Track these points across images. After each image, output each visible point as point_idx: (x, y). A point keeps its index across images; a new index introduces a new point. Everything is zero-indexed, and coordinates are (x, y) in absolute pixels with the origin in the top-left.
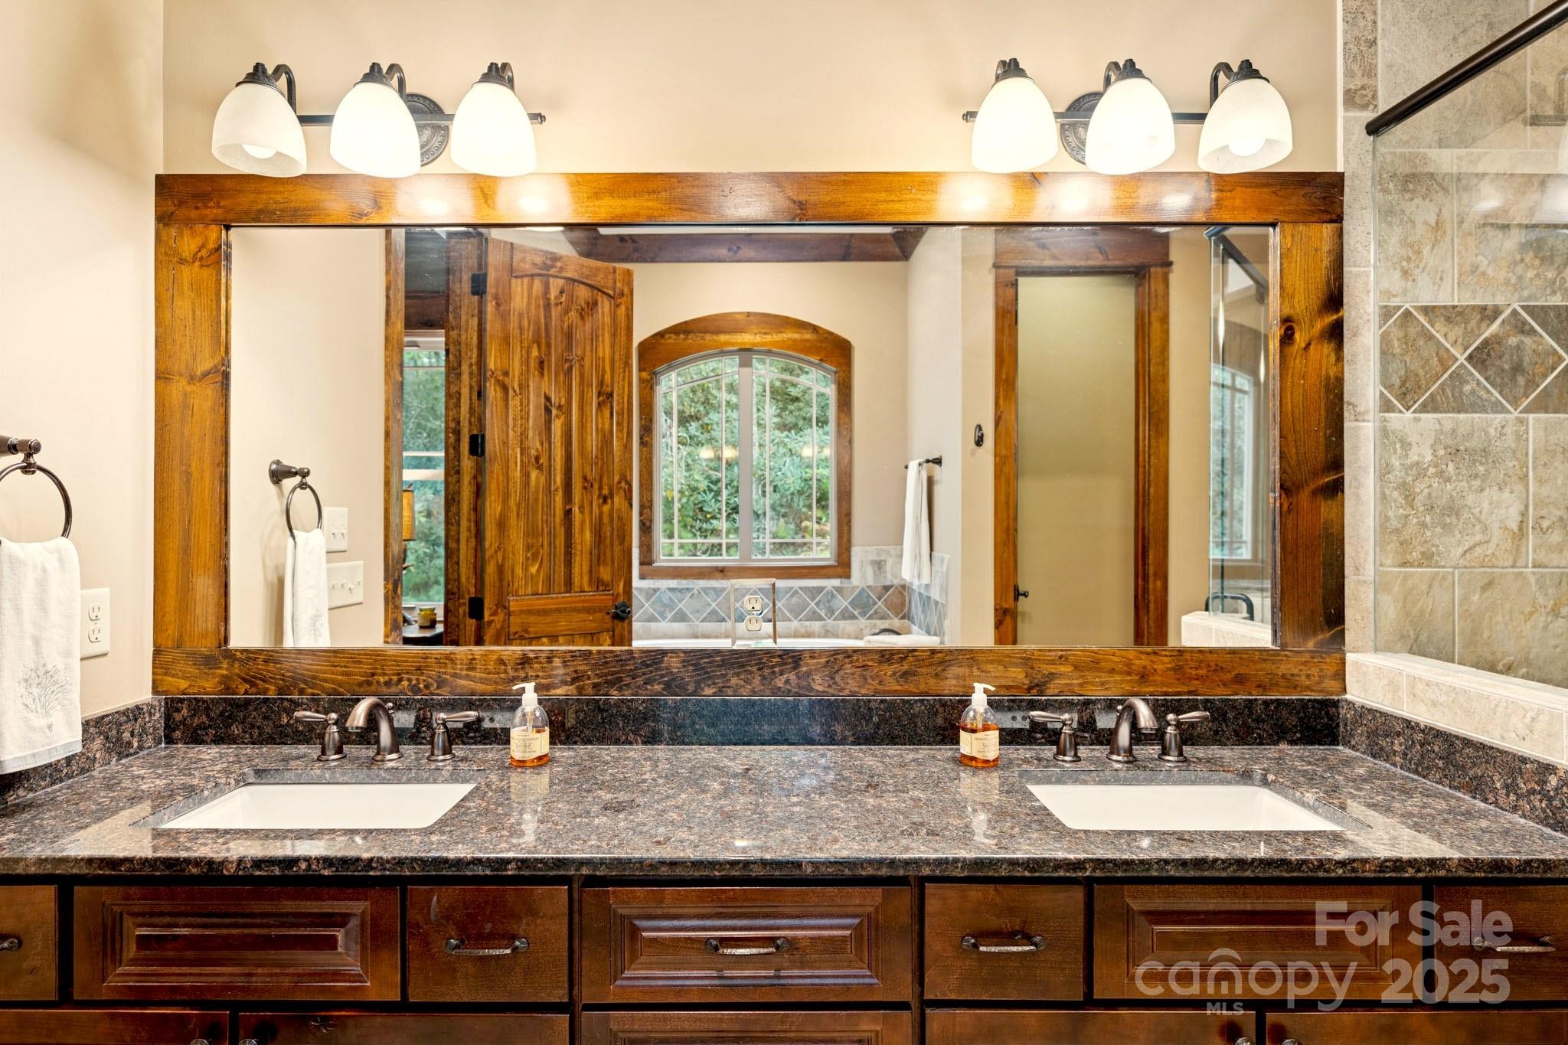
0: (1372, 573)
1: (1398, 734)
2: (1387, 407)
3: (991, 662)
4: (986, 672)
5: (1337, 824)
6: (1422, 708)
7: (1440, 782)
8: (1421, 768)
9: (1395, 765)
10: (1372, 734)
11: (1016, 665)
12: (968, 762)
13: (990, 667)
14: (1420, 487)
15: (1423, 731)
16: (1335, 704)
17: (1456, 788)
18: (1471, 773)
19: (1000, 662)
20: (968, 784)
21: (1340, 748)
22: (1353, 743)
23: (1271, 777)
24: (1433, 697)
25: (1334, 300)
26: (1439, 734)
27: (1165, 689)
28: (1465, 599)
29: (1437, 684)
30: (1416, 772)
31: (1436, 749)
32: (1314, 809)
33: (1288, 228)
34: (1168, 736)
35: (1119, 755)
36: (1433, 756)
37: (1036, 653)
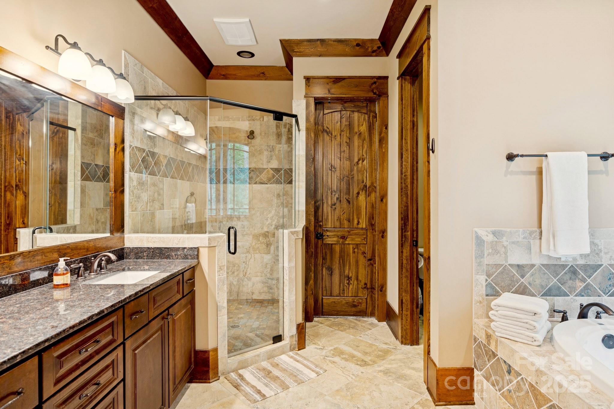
0: (128, 214)
1: (145, 251)
2: (130, 171)
3: (48, 252)
4: (47, 256)
5: (158, 271)
6: (151, 244)
7: (158, 259)
8: (153, 257)
9: (144, 259)
10: (136, 254)
11: (55, 252)
12: (57, 286)
13: (48, 254)
14: (135, 191)
15: (153, 249)
16: (123, 249)
17: (162, 259)
18: (166, 254)
19: (51, 252)
20: (57, 294)
21: (125, 260)
22: (130, 257)
23: (130, 267)
24: (154, 240)
25: (123, 141)
26: (158, 248)
27: (92, 252)
28: (140, 219)
29: (155, 238)
30: (151, 259)
31: (157, 252)
32: (149, 270)
33: (116, 118)
34: (103, 264)
35: (94, 273)
36: (156, 254)
37: (61, 246)
